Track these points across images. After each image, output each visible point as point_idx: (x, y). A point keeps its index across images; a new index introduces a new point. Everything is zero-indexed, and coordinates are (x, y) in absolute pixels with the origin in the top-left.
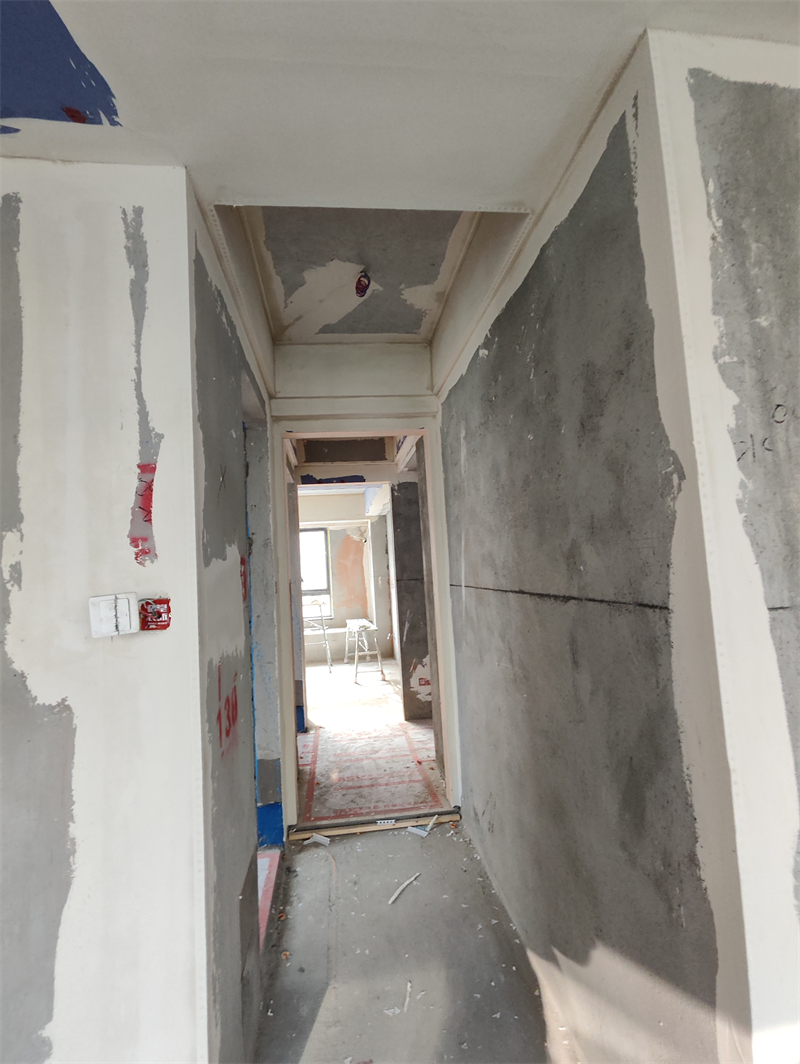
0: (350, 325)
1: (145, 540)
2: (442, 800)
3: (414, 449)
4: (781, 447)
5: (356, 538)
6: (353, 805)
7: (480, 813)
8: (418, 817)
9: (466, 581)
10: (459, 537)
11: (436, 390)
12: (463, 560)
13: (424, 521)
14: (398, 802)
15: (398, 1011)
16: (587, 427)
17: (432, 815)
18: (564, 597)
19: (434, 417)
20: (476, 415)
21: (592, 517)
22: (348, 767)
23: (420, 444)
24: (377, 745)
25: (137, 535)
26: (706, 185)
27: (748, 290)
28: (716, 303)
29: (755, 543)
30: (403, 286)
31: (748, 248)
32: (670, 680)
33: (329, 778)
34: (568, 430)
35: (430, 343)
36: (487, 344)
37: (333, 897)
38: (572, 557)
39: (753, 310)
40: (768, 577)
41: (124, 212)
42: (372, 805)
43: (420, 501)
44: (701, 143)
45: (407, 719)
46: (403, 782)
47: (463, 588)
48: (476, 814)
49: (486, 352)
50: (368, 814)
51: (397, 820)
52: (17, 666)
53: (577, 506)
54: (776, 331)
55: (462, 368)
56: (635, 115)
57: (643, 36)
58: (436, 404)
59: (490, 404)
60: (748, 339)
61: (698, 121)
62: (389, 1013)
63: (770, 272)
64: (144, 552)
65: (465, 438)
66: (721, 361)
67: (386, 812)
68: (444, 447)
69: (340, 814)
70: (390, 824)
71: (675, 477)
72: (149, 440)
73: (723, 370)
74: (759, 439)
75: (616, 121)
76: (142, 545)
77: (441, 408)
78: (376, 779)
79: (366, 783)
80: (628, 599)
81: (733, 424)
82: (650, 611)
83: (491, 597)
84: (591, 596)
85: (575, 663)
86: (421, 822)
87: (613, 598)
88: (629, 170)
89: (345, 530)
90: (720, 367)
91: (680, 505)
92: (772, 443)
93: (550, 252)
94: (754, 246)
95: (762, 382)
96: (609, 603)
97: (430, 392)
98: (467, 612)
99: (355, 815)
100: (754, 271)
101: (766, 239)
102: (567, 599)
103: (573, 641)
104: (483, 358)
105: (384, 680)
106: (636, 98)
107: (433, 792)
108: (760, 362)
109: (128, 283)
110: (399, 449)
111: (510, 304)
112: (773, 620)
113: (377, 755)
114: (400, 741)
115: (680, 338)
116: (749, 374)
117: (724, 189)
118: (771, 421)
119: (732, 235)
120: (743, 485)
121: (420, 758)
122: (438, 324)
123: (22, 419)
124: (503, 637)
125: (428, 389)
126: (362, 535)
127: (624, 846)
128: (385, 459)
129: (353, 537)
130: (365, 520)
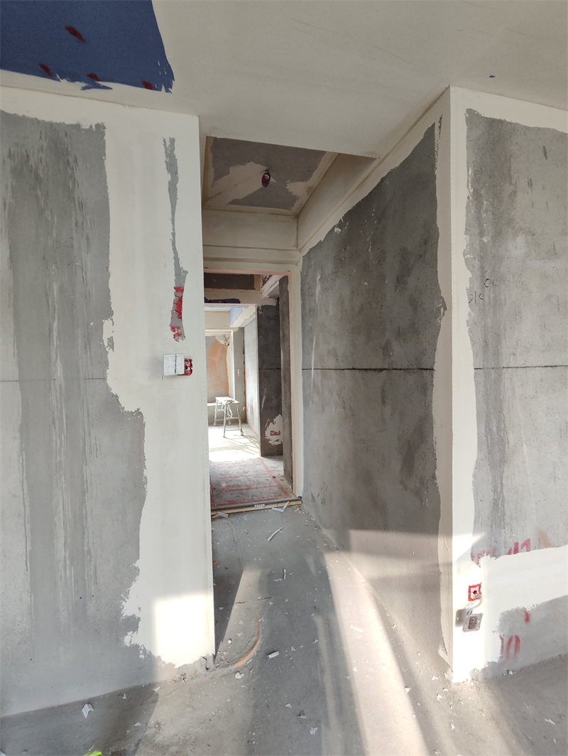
0: (251, 200)
1: (179, 328)
2: (291, 494)
3: (278, 283)
4: (486, 298)
5: (222, 342)
6: (238, 498)
7: (315, 496)
8: (278, 503)
9: (315, 366)
10: (312, 340)
11: (299, 247)
12: (313, 354)
13: (283, 331)
14: (265, 496)
15: (281, 580)
16: (401, 281)
17: (286, 501)
18: (380, 369)
19: (297, 264)
20: (329, 267)
21: (399, 328)
22: (231, 480)
23: (284, 281)
24: (246, 469)
25: (174, 325)
26: (468, 171)
27: (480, 225)
28: (466, 229)
29: (472, 340)
30: (288, 181)
31: (482, 204)
32: (431, 402)
33: (221, 485)
34: (390, 282)
35: (297, 216)
36: (340, 225)
37: (236, 540)
38: (386, 349)
39: (481, 234)
40: (476, 355)
41: (164, 141)
42: (250, 498)
43: (281, 318)
44: (468, 149)
45: (262, 456)
46: (266, 487)
47: (313, 370)
48: (313, 497)
49: (340, 230)
50: (248, 502)
51: (266, 504)
52: (114, 391)
53: (392, 322)
54: (490, 244)
55: (321, 236)
56: (440, 127)
57: (448, 88)
58: (299, 257)
59: (340, 262)
60: (478, 247)
61: (468, 137)
62: (277, 580)
63: (491, 216)
64: (179, 335)
65: (319, 280)
66: (466, 257)
67: (258, 501)
68: (303, 284)
69: (232, 502)
70: (262, 507)
71: (442, 309)
72: (180, 274)
73: (466, 261)
74: (478, 294)
75: (430, 126)
76: (178, 332)
77: (302, 259)
78: (249, 486)
79: (244, 488)
80: (415, 367)
81: (468, 287)
82: (424, 372)
83: (333, 373)
84: (395, 367)
85: (384, 402)
86: (280, 505)
87: (407, 367)
88: (434, 155)
89: (214, 336)
90: (466, 259)
91: (443, 322)
92: (483, 296)
93: (387, 183)
94: (485, 203)
95: (482, 268)
96: (404, 370)
97: (295, 248)
98: (314, 384)
99: (241, 502)
100: (484, 215)
101: (491, 200)
102: (381, 370)
103: (383, 391)
104: (336, 233)
105: (242, 435)
106: (441, 118)
107: (284, 491)
108: (482, 258)
109: (167, 183)
110: (264, 282)
111: (358, 205)
112: (475, 373)
113: (247, 474)
114: (261, 467)
115: (450, 244)
116: (477, 263)
117: (475, 173)
118: (484, 286)
119: (476, 196)
120: (470, 314)
121: (274, 475)
122: (305, 205)
123: (111, 258)
124: (339, 396)
125: (294, 246)
126: (226, 340)
127: (402, 483)
128: (254, 289)
129: (220, 342)
130: (229, 330)
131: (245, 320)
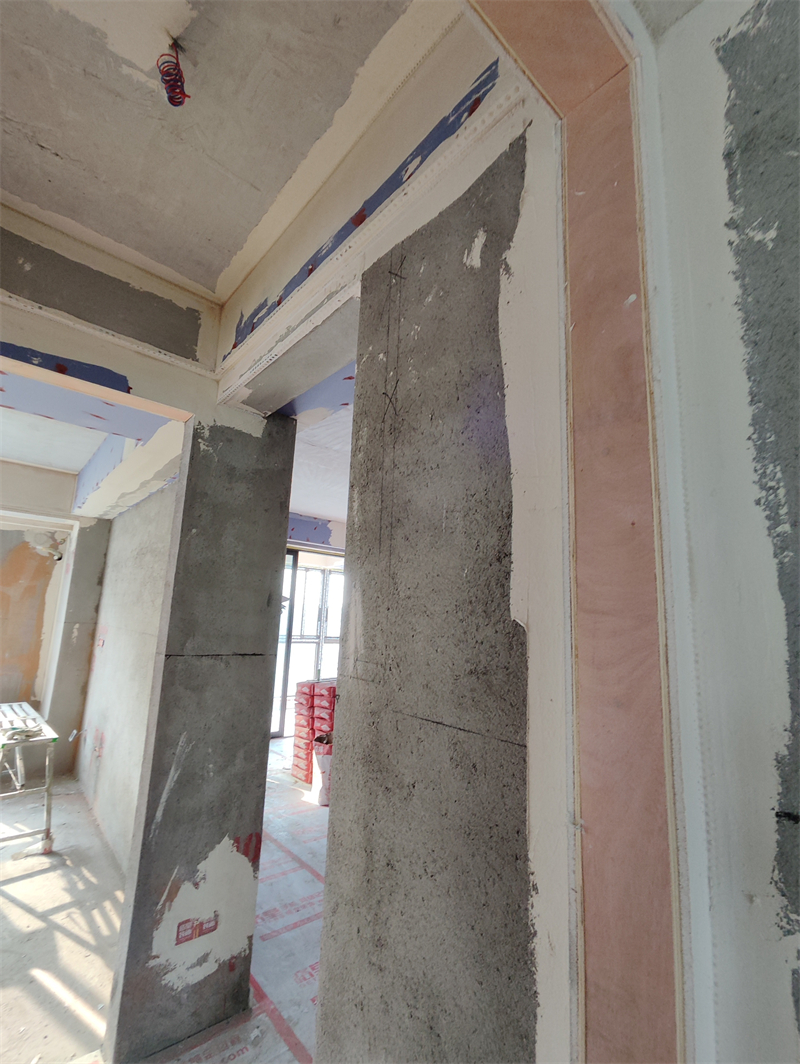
5: (42, 550)
89: (20, 533)
128: (195, 359)
129: (35, 548)
130: (69, 522)
131: (123, 495)
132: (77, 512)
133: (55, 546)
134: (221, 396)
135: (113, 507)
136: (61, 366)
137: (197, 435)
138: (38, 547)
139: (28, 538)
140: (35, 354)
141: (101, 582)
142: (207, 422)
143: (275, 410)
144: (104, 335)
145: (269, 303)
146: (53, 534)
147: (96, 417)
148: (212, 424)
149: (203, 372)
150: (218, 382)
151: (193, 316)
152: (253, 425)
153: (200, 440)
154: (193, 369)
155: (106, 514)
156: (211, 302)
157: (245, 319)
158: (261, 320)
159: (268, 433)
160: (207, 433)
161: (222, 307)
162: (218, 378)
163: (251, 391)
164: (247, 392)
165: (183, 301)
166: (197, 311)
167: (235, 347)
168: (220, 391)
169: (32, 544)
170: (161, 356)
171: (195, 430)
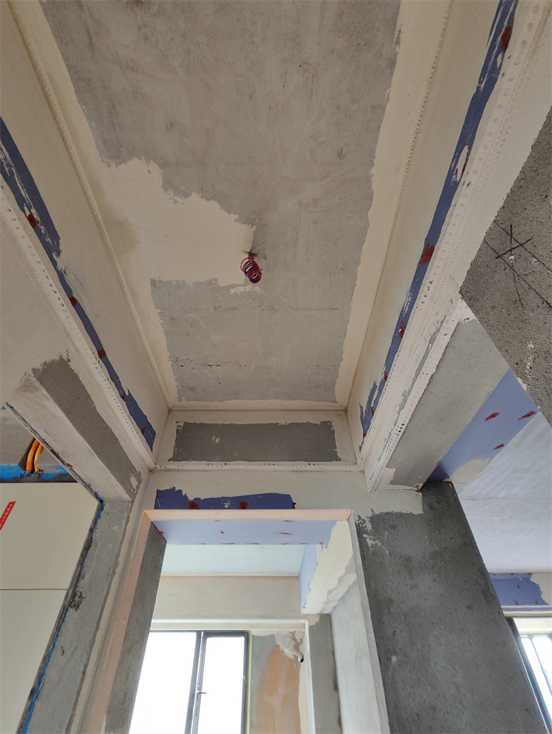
5: (288, 652)
89: (272, 637)
126: (296, 648)
128: (338, 459)
129: (283, 652)
130: (302, 621)
131: (330, 592)
132: (304, 611)
133: (297, 646)
134: (370, 484)
135: (327, 603)
136: (242, 503)
137: (360, 531)
138: (286, 651)
139: (279, 642)
140: (225, 499)
141: (336, 688)
142: (366, 514)
143: (425, 480)
144: (268, 466)
145: (378, 385)
146: (293, 634)
147: (284, 535)
148: (370, 515)
149: (348, 468)
150: (363, 472)
151: (327, 426)
152: (411, 503)
153: (365, 536)
154: (339, 468)
155: (324, 609)
156: (337, 411)
157: (364, 409)
158: (377, 402)
159: (428, 506)
160: (369, 526)
161: (346, 411)
162: (361, 468)
163: (394, 470)
164: (390, 473)
165: (316, 419)
166: (329, 422)
167: (364, 435)
168: (368, 480)
169: (282, 647)
170: (312, 467)
171: (358, 526)
